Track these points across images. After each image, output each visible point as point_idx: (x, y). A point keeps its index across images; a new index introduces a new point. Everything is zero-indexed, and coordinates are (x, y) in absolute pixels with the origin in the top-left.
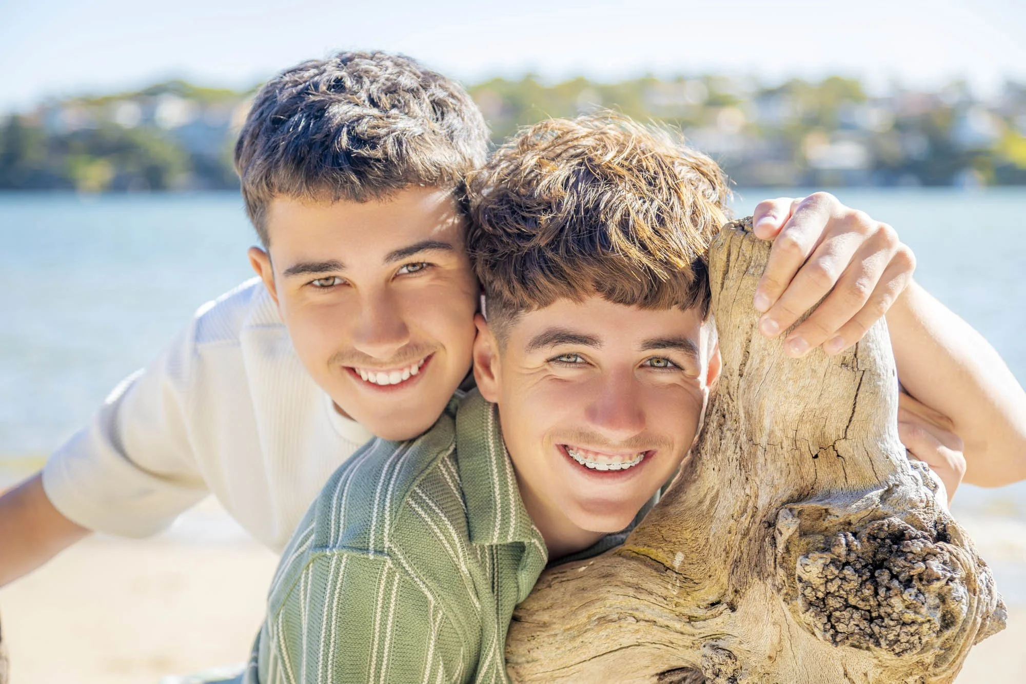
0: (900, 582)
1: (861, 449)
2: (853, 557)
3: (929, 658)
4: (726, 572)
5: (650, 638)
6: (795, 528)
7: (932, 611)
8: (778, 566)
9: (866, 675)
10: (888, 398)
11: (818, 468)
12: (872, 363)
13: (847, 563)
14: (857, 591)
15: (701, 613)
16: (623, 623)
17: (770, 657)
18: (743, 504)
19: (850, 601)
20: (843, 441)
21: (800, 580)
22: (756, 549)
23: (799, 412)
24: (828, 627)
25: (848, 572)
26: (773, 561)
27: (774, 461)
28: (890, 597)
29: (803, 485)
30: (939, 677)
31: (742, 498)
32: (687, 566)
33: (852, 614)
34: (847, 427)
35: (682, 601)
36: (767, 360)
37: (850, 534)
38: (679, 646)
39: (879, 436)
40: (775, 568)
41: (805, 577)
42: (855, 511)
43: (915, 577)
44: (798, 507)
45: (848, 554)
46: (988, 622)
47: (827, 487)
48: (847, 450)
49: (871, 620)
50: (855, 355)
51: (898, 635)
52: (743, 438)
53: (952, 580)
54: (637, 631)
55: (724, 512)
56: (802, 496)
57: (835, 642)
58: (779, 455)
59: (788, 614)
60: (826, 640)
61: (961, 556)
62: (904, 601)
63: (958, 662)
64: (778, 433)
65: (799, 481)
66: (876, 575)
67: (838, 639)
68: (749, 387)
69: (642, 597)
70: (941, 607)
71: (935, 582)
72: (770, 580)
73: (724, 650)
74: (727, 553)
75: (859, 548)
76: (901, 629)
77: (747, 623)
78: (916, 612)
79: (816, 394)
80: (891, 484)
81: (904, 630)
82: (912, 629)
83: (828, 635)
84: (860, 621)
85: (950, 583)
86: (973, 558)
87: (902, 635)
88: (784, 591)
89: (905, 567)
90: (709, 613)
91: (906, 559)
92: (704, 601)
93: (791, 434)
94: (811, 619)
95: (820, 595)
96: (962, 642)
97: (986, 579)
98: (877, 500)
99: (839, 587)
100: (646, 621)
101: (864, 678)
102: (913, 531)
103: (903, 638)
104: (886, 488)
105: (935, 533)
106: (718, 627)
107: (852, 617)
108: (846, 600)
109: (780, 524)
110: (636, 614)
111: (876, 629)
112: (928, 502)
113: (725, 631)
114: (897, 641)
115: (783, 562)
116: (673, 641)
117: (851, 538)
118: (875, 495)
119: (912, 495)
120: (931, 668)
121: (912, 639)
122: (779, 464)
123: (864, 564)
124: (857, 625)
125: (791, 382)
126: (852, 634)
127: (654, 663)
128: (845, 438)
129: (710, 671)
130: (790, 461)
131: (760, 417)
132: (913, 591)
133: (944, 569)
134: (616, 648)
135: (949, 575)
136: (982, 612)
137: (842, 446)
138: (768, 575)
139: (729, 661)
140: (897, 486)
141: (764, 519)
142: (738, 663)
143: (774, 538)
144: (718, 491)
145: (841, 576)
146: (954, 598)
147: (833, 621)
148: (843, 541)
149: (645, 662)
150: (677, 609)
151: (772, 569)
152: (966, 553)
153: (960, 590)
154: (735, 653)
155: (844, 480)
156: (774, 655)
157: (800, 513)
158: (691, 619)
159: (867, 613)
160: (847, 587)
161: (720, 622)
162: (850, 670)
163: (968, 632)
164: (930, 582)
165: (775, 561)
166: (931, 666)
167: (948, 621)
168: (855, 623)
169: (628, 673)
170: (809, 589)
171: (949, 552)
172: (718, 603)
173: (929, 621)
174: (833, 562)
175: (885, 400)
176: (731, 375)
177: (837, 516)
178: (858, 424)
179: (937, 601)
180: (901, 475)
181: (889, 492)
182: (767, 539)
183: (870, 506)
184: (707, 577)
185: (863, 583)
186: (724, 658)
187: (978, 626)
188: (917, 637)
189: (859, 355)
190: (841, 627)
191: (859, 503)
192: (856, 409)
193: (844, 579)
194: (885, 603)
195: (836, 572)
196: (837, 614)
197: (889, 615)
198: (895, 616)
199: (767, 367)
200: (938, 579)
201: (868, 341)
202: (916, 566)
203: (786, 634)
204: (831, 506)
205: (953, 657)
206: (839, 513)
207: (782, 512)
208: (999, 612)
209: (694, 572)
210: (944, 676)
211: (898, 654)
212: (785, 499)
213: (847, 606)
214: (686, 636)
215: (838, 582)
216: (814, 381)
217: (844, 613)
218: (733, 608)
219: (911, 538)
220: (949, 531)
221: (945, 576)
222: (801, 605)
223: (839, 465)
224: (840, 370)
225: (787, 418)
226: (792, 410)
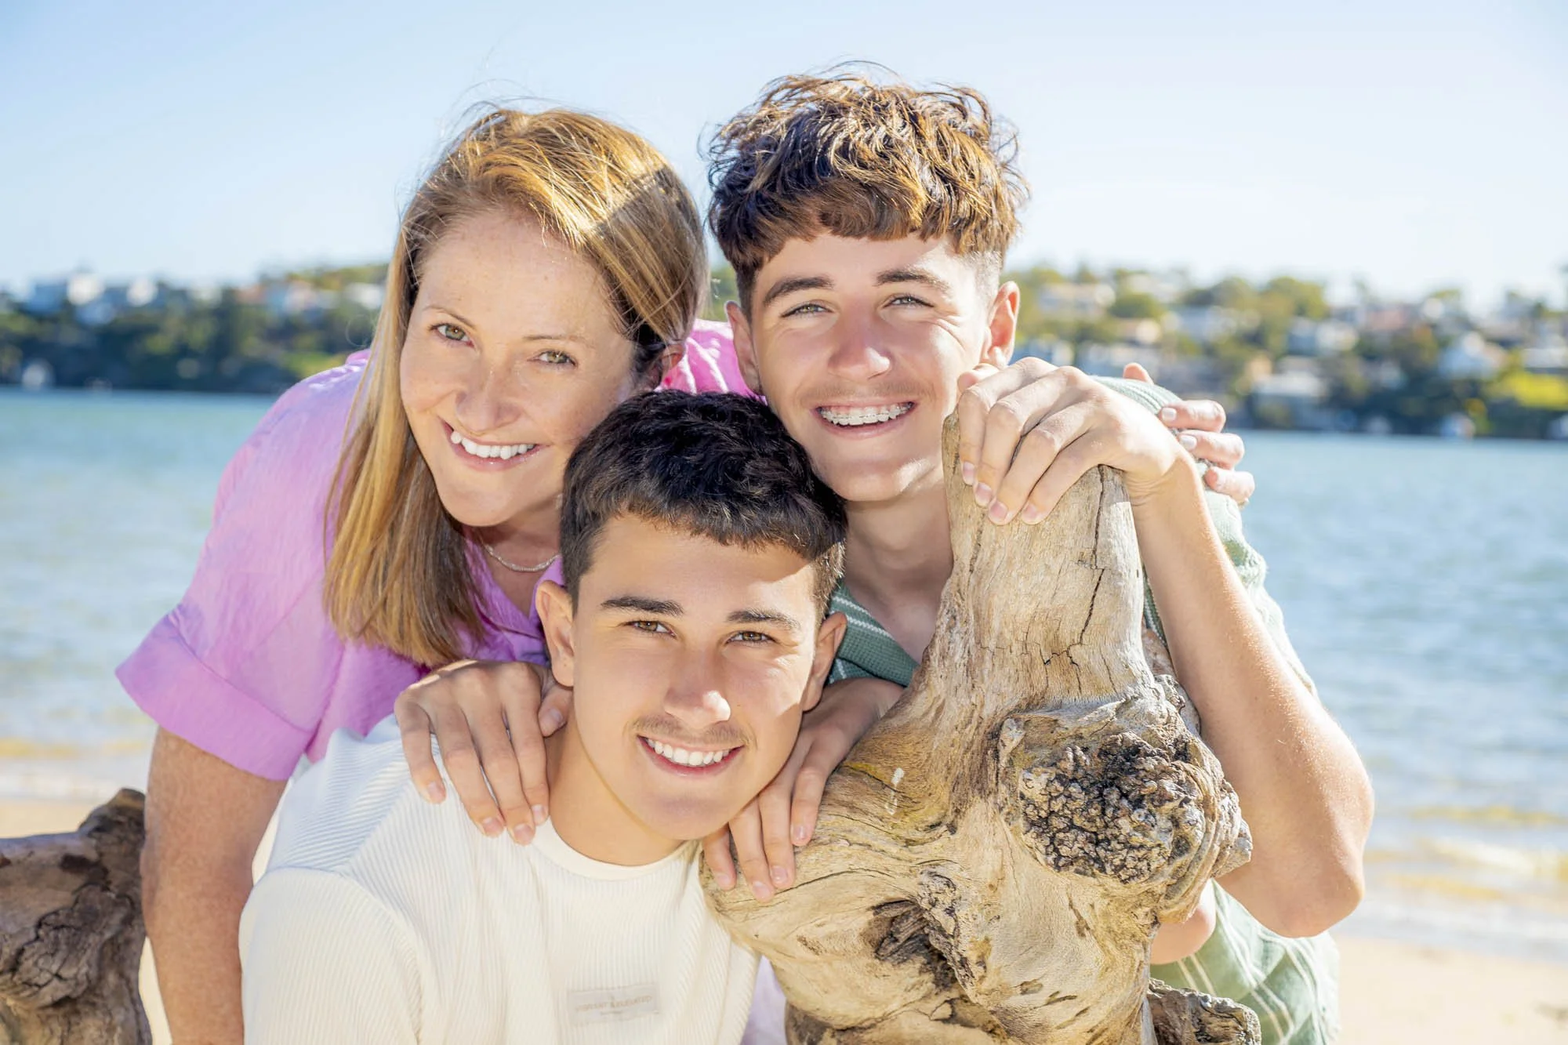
0: (1130, 802)
1: (1098, 656)
2: (1080, 773)
3: (1159, 886)
4: (947, 790)
5: (863, 865)
6: (1019, 740)
7: (1163, 835)
8: (1000, 781)
9: (1092, 906)
10: (1130, 602)
11: (1050, 675)
12: (1113, 562)
13: (1074, 780)
14: (1083, 810)
15: (918, 835)
16: (836, 847)
17: (991, 886)
18: (968, 714)
19: (1075, 822)
20: (1078, 646)
21: (1022, 797)
22: (978, 763)
23: (1030, 612)
24: (1050, 849)
25: (1074, 789)
26: (994, 776)
27: (1002, 667)
28: (1117, 818)
29: (1033, 693)
30: (1172, 910)
31: (968, 708)
32: (907, 784)
33: (1076, 836)
34: (1083, 631)
35: (899, 822)
36: (998, 554)
37: (1079, 748)
38: (896, 874)
39: (1119, 642)
40: (997, 784)
41: (1027, 794)
42: (1086, 722)
43: (1146, 797)
44: (1025, 717)
45: (1076, 770)
46: (1228, 853)
47: (1059, 698)
48: (1082, 656)
49: (1097, 843)
50: (1094, 552)
51: (1125, 860)
52: (972, 641)
53: (1186, 801)
54: (850, 856)
55: (948, 723)
56: (1031, 705)
57: (1058, 868)
58: (1007, 659)
59: (1010, 835)
60: (1048, 864)
61: (1200, 777)
62: (1132, 822)
63: (1192, 893)
64: (1008, 636)
65: (1028, 689)
66: (1105, 793)
67: (1061, 864)
68: (979, 583)
69: (856, 817)
70: (1173, 831)
71: (1167, 803)
72: (991, 799)
73: (942, 877)
74: (949, 769)
75: (1088, 763)
76: (1128, 853)
77: (966, 846)
78: (1144, 835)
79: (1049, 593)
80: (1129, 697)
81: (1131, 854)
82: (1140, 854)
83: (1050, 859)
84: (1085, 844)
85: (1184, 805)
86: (1214, 781)
87: (1129, 860)
88: (1006, 810)
89: (1135, 785)
90: (928, 836)
91: (1136, 777)
92: (923, 822)
93: (1021, 636)
94: (1033, 840)
95: (1043, 814)
96: (1196, 871)
97: (1229, 804)
98: (1112, 713)
99: (1064, 805)
100: (860, 845)
101: (1090, 908)
102: (1150, 748)
103: (1130, 863)
104: (1124, 700)
105: (1174, 752)
106: (936, 852)
107: (1076, 840)
108: (1071, 820)
109: (1005, 735)
110: (850, 836)
111: (1102, 853)
112: (1169, 718)
113: (945, 856)
114: (1123, 866)
115: (1005, 777)
116: (889, 868)
117: (1079, 752)
118: (1110, 707)
119: (1152, 709)
120: (1162, 900)
121: (1140, 865)
122: (1007, 669)
123: (1092, 781)
124: (1082, 849)
125: (1022, 579)
126: (1076, 858)
127: (869, 894)
128: (1080, 643)
129: (926, 900)
130: (1020, 666)
131: (989, 616)
132: (1143, 812)
133: (1180, 790)
134: (825, 875)
135: (1183, 796)
136: (1220, 840)
137: (1077, 652)
138: (990, 792)
139: (947, 889)
140: (1136, 698)
141: (988, 730)
142: (957, 892)
143: (997, 751)
144: (944, 701)
145: (1067, 794)
146: (1188, 822)
147: (1056, 843)
148: (1071, 755)
149: (859, 892)
150: (893, 831)
151: (993, 785)
152: (1205, 774)
153: (1195, 813)
154: (954, 881)
155: (1078, 690)
156: (995, 883)
157: (1027, 723)
158: (909, 843)
159: (1093, 836)
160: (1072, 805)
161: (937, 847)
162: (1075, 901)
163: (1203, 861)
164: (1162, 802)
165: (997, 776)
166: (1162, 898)
167: (1181, 845)
168: (1080, 846)
169: (839, 904)
170: (1031, 807)
171: (1186, 771)
172: (939, 824)
173: (1159, 845)
174: (1059, 777)
175: (1127, 605)
176: (962, 571)
177: (1067, 729)
178: (1094, 629)
179: (1170, 824)
180: (1142, 687)
181: (1127, 704)
182: (989, 752)
183: (1104, 719)
184: (927, 795)
185: (1089, 804)
186: (942, 885)
187: (1216, 855)
188: (1145, 862)
189: (1098, 551)
190: (1064, 850)
191: (1091, 715)
192: (1093, 611)
193: (1069, 797)
194: (1112, 824)
195: (1061, 789)
196: (1061, 835)
197: (1116, 837)
198: (1122, 838)
199: (998, 562)
200: (1171, 800)
201: (1109, 537)
202: (1148, 784)
203: (1007, 857)
204: (1061, 718)
205: (1187, 888)
206: (1068, 724)
207: (1007, 722)
208: (1242, 843)
209: (913, 790)
210: (1176, 909)
211: (1124, 882)
212: (1011, 707)
213: (1072, 826)
214: (903, 863)
215: (1063, 799)
216: (1048, 579)
217: (1068, 834)
218: (952, 829)
219: (1146, 755)
220: (1190, 751)
221: (1179, 797)
222: (1022, 825)
223: (1073, 674)
224: (1076, 567)
225: (1017, 618)
226: (1023, 610)
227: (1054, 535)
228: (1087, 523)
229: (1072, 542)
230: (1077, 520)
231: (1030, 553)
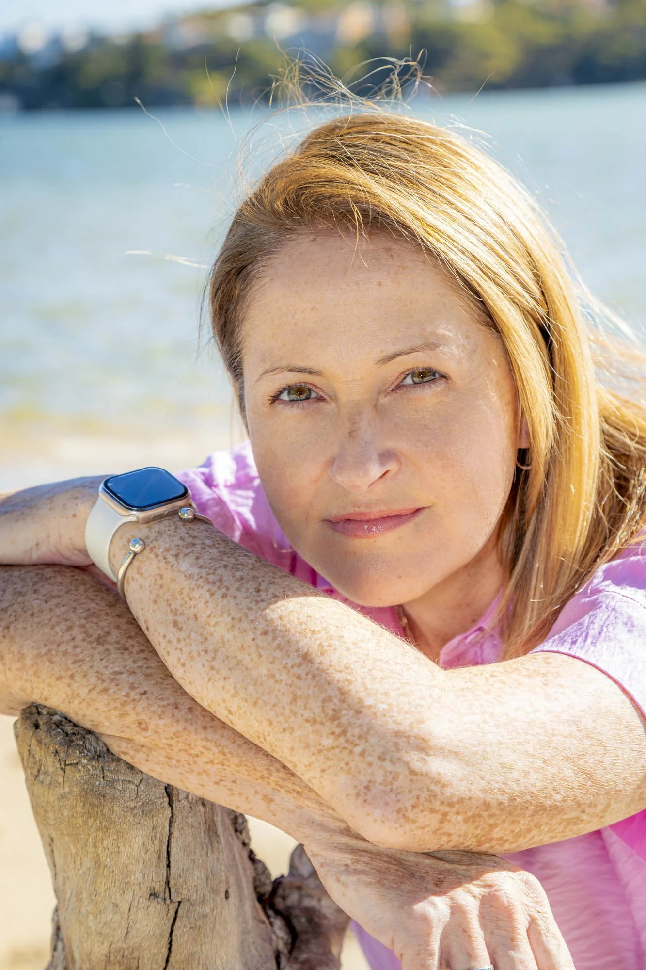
12: (191, 892)
23: (104, 952)
34: (165, 969)
50: (168, 883)
79: (121, 933)
189: (172, 883)
192: (173, 949)
216: (117, 917)
224: (148, 903)
225: (92, 956)
226: (96, 949)
227: (117, 872)
228: (155, 856)
229: (139, 876)
230: (143, 853)
231: (95, 890)
